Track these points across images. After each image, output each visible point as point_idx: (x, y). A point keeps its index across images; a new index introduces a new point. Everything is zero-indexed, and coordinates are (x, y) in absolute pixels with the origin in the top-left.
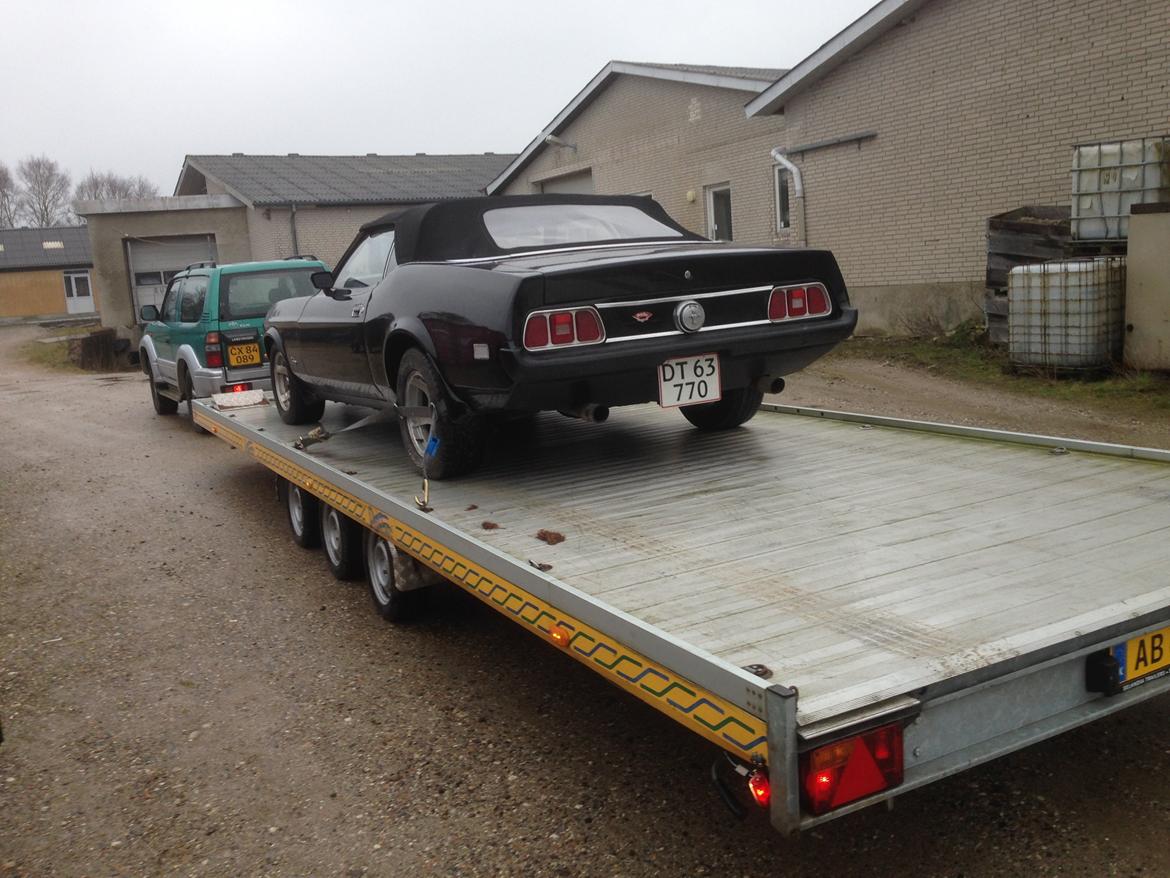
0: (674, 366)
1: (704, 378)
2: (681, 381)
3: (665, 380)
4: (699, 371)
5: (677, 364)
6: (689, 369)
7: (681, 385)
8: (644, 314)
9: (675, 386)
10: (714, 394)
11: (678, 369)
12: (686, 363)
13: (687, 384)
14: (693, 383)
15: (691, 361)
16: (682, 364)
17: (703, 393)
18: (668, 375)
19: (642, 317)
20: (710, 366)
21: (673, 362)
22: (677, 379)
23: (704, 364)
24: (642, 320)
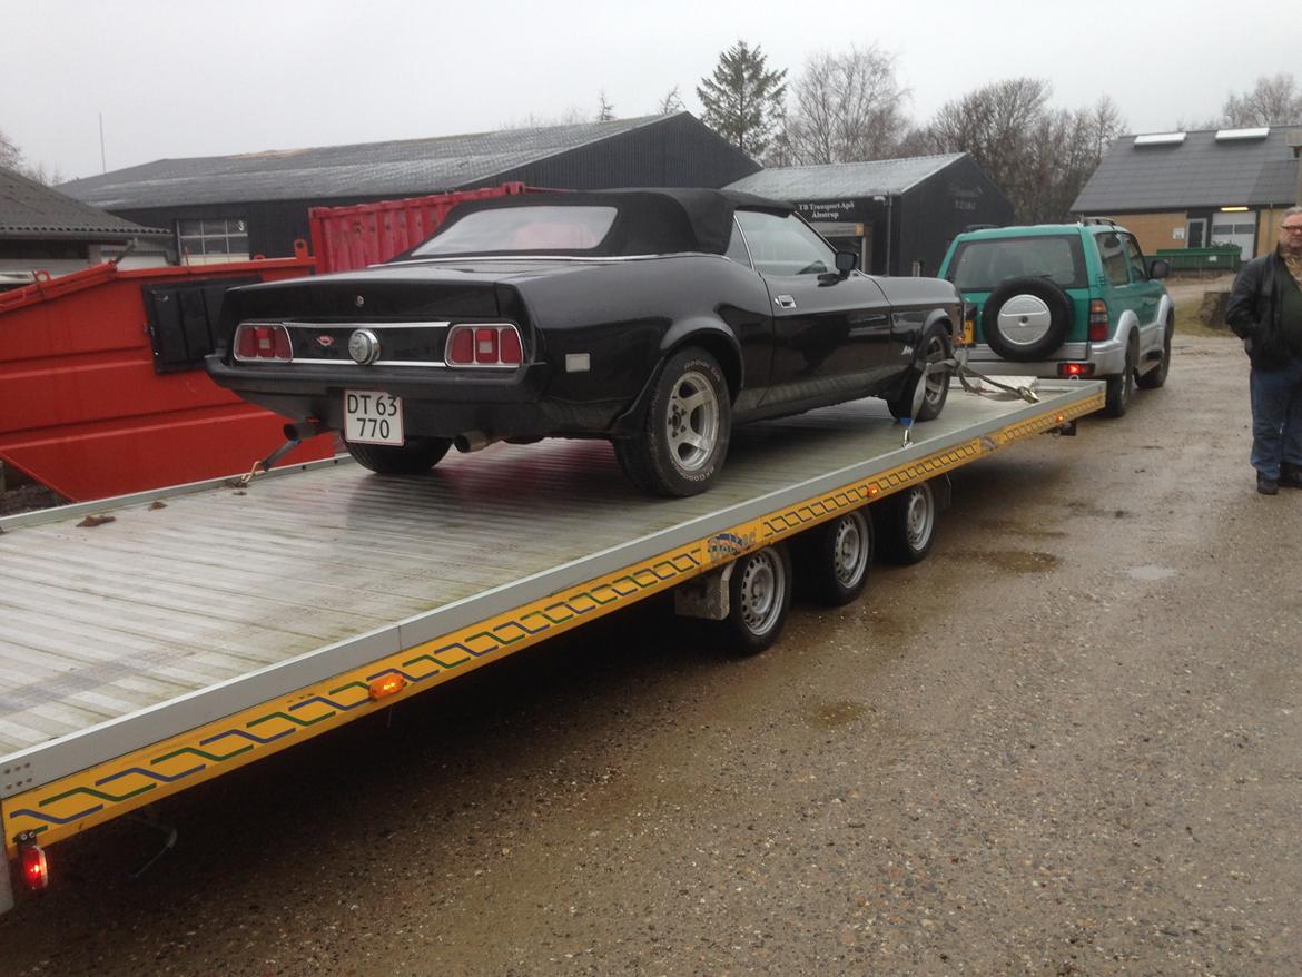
0: (359, 398)
1: (386, 417)
2: (364, 416)
3: (350, 412)
4: (381, 407)
5: (362, 397)
6: (372, 404)
7: (364, 420)
8: (326, 338)
9: (359, 419)
10: (396, 437)
11: (361, 401)
12: (369, 397)
13: (370, 420)
14: (375, 421)
15: (375, 396)
16: (365, 397)
17: (385, 434)
18: (353, 408)
19: (325, 341)
20: (392, 405)
21: (358, 394)
22: (361, 414)
23: (386, 401)
24: (325, 345)
